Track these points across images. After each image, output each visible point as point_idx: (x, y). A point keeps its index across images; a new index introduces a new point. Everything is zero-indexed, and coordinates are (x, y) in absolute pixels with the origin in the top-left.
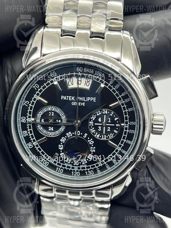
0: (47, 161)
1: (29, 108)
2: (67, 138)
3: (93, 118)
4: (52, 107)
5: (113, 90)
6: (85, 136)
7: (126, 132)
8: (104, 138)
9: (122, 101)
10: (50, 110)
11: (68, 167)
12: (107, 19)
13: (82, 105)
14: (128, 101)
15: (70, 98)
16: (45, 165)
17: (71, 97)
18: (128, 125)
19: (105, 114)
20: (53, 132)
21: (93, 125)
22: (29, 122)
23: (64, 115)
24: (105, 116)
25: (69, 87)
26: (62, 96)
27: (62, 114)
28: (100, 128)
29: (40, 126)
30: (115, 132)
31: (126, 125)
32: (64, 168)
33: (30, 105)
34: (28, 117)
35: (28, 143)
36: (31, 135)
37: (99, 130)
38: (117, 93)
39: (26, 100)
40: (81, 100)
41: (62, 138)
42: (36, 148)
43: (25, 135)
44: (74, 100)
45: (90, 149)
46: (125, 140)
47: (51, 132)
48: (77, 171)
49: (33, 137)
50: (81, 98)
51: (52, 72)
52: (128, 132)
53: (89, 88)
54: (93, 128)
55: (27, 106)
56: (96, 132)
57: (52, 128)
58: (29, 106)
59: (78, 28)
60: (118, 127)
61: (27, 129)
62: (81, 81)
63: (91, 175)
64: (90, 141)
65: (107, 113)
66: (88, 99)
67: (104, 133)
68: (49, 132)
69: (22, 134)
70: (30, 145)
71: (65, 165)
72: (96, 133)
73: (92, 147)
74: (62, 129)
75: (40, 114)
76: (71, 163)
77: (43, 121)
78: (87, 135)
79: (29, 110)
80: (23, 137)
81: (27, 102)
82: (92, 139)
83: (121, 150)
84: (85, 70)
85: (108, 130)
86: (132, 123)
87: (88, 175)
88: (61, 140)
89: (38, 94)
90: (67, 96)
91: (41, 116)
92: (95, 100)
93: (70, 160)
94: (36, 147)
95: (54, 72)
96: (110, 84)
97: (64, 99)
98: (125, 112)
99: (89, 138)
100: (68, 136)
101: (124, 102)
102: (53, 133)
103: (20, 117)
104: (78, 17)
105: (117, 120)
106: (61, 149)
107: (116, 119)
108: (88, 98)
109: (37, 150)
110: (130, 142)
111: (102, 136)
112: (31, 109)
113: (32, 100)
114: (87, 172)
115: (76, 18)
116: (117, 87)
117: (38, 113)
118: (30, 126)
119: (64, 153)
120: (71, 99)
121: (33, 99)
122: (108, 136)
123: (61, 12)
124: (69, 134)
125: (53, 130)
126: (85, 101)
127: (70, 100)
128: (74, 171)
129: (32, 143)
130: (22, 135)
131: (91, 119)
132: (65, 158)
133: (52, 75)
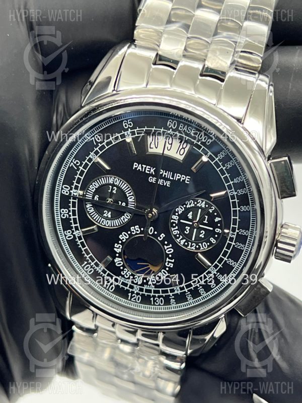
1: (79, 172)
2: (130, 235)
3: (180, 210)
4: (115, 178)
5: (221, 170)
6: (160, 238)
7: (229, 245)
8: (192, 248)
9: (233, 191)
10: (112, 183)
11: (123, 284)
12: (236, 50)
13: (165, 184)
14: (242, 192)
15: (147, 169)
16: (86, 272)
17: (150, 169)
18: (235, 233)
19: (201, 208)
20: (109, 220)
21: (177, 222)
22: (73, 195)
23: (132, 195)
24: (200, 210)
25: (150, 150)
26: (135, 164)
27: (130, 193)
28: (187, 230)
29: (91, 205)
30: (211, 242)
31: (232, 233)
33: (81, 168)
34: (73, 187)
35: (67, 230)
36: (73, 218)
37: (185, 232)
38: (226, 176)
39: (76, 158)
40: (165, 175)
41: (123, 233)
42: (77, 242)
43: (64, 216)
44: (154, 174)
45: (166, 262)
46: (225, 259)
47: (106, 220)
48: (138, 294)
49: (75, 223)
50: (166, 172)
51: (127, 120)
52: (234, 245)
53: (182, 159)
54: (177, 228)
55: (76, 168)
56: (179, 234)
57: (110, 213)
58: (78, 169)
59: (184, 56)
60: (218, 234)
61: (69, 207)
62: (171, 144)
63: (159, 305)
64: (167, 248)
65: (203, 206)
66: (178, 176)
67: (193, 239)
68: (103, 219)
69: (59, 214)
70: (69, 235)
72: (179, 237)
73: (169, 258)
74: (126, 218)
75: (94, 186)
77: (97, 199)
78: (164, 236)
79: (78, 176)
80: (60, 219)
81: (77, 163)
82: (171, 246)
84: (180, 126)
85: (201, 236)
86: (243, 232)
87: (154, 305)
88: (120, 237)
89: (97, 153)
90: (143, 165)
91: (95, 190)
92: (187, 181)
93: (129, 272)
94: (77, 240)
95: (130, 121)
96: (218, 158)
97: (138, 169)
98: (235, 211)
99: (166, 243)
100: (133, 232)
101: (236, 193)
102: (109, 222)
103: (61, 185)
104: (188, 38)
105: (219, 221)
106: (118, 252)
107: (217, 219)
108: (178, 175)
109: (79, 245)
110: (233, 264)
111: (188, 244)
112: (81, 174)
113: (86, 161)
114: (154, 299)
115: (184, 40)
116: (229, 166)
117: (92, 184)
118: (74, 203)
119: (120, 259)
120: (150, 171)
121: (88, 158)
122: (199, 246)
123: (161, 25)
124: (135, 229)
125: (110, 216)
126: (172, 179)
127: (147, 172)
128: (133, 293)
129: (73, 232)
130: (59, 216)
131: (177, 211)
132: (122, 268)
133: (126, 126)
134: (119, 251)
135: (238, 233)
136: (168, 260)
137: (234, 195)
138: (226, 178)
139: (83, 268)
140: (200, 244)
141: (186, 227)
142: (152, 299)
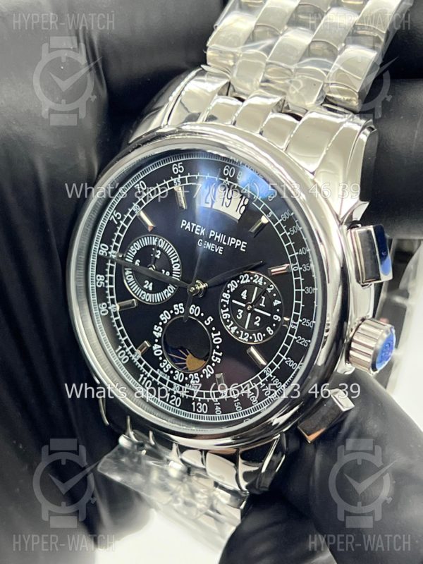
0: (126, 354)
1: (119, 228)
2: (173, 315)
3: (232, 286)
4: (160, 238)
5: (285, 237)
6: (207, 322)
7: (290, 339)
8: (245, 339)
9: (297, 266)
10: (156, 244)
11: (161, 380)
13: (216, 251)
14: (308, 268)
15: (197, 229)
16: (120, 359)
17: (200, 229)
18: (298, 323)
19: (257, 285)
20: (150, 293)
21: (228, 302)
22: (112, 257)
23: (178, 262)
24: (256, 288)
26: (183, 221)
27: (176, 259)
28: (240, 314)
29: (131, 272)
30: (268, 332)
31: (293, 322)
32: (154, 379)
33: (122, 223)
34: (112, 247)
35: (101, 303)
36: (110, 288)
37: (237, 316)
38: (290, 245)
39: (117, 209)
40: (217, 239)
41: (165, 312)
42: (112, 319)
43: (99, 284)
44: (204, 235)
45: (212, 355)
46: (284, 357)
47: (147, 293)
48: (177, 395)
49: (112, 294)
50: (218, 235)
51: (177, 163)
52: (295, 340)
53: (238, 218)
54: (227, 310)
55: (116, 223)
56: (230, 319)
57: (151, 284)
58: (119, 224)
60: (276, 322)
61: (106, 273)
63: (202, 413)
64: (215, 337)
65: (261, 284)
66: (232, 241)
67: (246, 327)
68: (143, 292)
69: (94, 281)
71: (157, 372)
72: (230, 323)
73: (217, 351)
74: (169, 292)
75: (135, 248)
76: (168, 373)
77: (138, 265)
78: (212, 319)
79: (118, 233)
80: (95, 288)
82: (219, 333)
83: (272, 376)
84: (239, 175)
85: (255, 323)
86: (307, 323)
87: (196, 412)
88: (161, 317)
89: (141, 204)
90: (192, 224)
91: (136, 252)
92: (243, 248)
93: (169, 365)
94: (113, 316)
95: (180, 165)
96: (281, 220)
97: (185, 229)
98: (298, 293)
99: (214, 329)
100: (176, 311)
101: (301, 268)
102: (150, 296)
103: (99, 243)
105: (278, 305)
106: (158, 337)
107: (276, 303)
108: (232, 239)
109: (113, 324)
110: (293, 365)
111: (240, 333)
112: (122, 231)
113: (128, 214)
114: (196, 404)
116: (294, 231)
117: (133, 245)
118: (112, 268)
119: (160, 347)
120: (199, 232)
121: (130, 210)
122: (253, 337)
125: (151, 289)
126: (225, 243)
127: (196, 233)
129: (108, 305)
130: (94, 283)
131: (228, 287)
132: (161, 358)
133: (176, 170)
134: (158, 335)
135: (300, 323)
136: (214, 352)
137: (298, 271)
138: (289, 247)
139: (117, 354)
140: (254, 335)
141: (239, 310)
142: (194, 404)
